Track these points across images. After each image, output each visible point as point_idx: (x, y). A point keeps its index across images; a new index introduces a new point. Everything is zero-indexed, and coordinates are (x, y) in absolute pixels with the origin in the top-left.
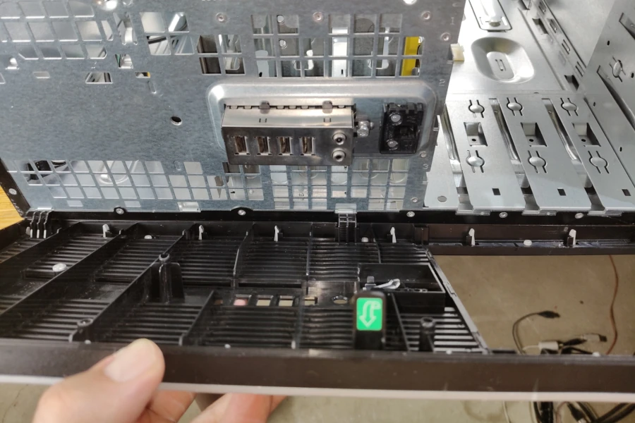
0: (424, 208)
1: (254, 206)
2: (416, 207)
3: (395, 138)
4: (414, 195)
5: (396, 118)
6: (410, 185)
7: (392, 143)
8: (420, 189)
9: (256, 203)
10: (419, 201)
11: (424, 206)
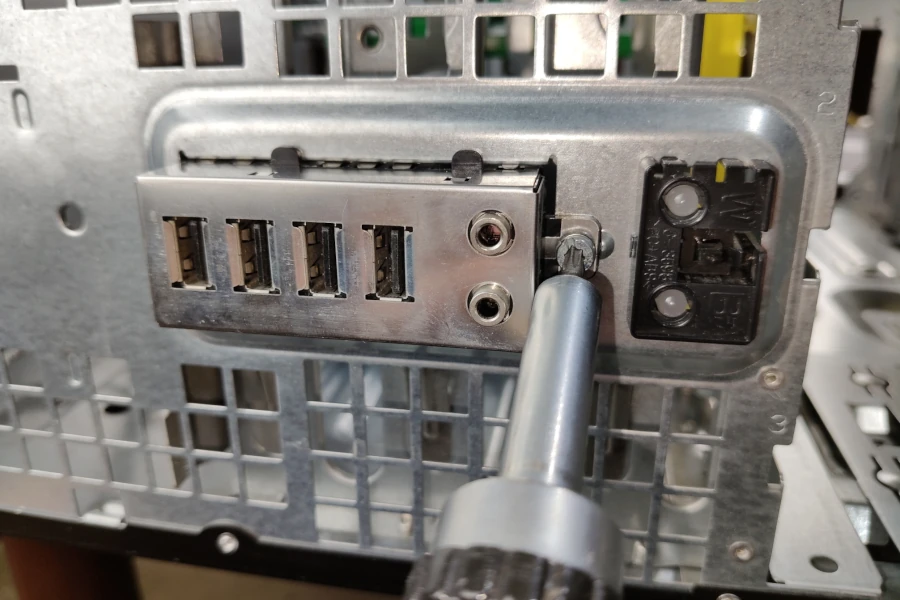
0: (771, 585)
1: (260, 524)
2: (745, 577)
3: (679, 282)
4: (742, 534)
5: (683, 202)
6: (730, 493)
7: (672, 303)
8: (761, 512)
9: (267, 515)
10: (753, 557)
11: (770, 579)
